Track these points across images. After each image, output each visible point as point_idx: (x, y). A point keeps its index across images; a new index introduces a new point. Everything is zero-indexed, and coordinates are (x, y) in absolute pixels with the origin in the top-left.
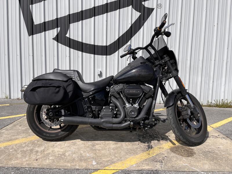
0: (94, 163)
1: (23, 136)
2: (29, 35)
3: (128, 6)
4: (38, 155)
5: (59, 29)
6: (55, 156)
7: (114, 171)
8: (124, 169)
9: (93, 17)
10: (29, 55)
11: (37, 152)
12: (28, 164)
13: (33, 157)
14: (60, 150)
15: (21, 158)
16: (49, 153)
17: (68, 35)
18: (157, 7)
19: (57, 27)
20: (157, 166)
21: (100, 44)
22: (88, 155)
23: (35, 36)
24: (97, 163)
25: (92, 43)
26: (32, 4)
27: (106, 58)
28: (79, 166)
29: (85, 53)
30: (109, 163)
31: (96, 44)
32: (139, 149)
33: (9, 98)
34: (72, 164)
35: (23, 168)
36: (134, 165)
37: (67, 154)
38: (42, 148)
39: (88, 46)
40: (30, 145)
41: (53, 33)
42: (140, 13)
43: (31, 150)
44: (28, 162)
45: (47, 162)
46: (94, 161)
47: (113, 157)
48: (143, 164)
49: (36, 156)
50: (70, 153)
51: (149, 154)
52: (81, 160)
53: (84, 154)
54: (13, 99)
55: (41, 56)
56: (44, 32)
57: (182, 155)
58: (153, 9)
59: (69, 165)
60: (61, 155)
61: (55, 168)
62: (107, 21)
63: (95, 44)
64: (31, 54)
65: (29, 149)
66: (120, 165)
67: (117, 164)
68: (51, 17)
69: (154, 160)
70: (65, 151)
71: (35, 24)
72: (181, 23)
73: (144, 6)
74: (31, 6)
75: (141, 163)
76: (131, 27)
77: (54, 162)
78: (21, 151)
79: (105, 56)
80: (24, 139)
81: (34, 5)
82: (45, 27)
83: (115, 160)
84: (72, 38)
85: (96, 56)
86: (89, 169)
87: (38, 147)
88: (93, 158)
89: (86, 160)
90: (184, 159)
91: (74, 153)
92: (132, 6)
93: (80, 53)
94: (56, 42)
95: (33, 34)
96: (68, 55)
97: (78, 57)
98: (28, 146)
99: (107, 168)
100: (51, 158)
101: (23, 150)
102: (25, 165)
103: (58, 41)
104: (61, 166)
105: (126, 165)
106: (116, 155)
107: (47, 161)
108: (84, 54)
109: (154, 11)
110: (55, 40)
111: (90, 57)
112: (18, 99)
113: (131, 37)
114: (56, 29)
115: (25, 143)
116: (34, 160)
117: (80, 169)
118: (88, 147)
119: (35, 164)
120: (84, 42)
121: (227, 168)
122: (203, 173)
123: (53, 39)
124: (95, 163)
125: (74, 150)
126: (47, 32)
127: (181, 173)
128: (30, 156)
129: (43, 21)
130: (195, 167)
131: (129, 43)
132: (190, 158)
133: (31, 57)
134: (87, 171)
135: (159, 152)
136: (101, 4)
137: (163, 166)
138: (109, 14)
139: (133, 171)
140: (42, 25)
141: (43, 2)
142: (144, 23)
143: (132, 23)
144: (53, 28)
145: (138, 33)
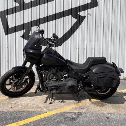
0: (45, 109)
1: (3, 96)
3: (69, 15)
4: (13, 105)
5: (25, 30)
6: (22, 106)
7: (56, 113)
8: (62, 112)
10: (5, 48)
11: (12, 104)
12: (7, 110)
13: (10, 106)
14: (25, 103)
15: (2, 107)
16: (19, 104)
17: (30, 34)
18: (88, 15)
19: (24, 29)
20: (82, 111)
22: (42, 105)
23: (9, 35)
24: (47, 109)
26: (8, 15)
28: (36, 110)
30: (54, 109)
32: (72, 103)
34: (32, 109)
35: (4, 111)
36: (68, 110)
37: (29, 105)
38: (15, 102)
40: (7, 101)
41: (21, 33)
42: (77, 20)
43: (8, 103)
44: (7, 109)
46: (45, 108)
47: (56, 106)
48: (73, 110)
49: (11, 106)
50: (31, 104)
51: (78, 105)
52: (37, 108)
53: (39, 105)
55: (13, 48)
56: (15, 33)
58: (85, 17)
59: (31, 110)
60: (26, 105)
61: (22, 111)
62: (55, 25)
64: (7, 47)
65: (7, 102)
66: (60, 110)
67: (58, 110)
68: (19, 23)
69: (81, 108)
70: (28, 104)
72: (103, 25)
73: (79, 15)
74: (7, 16)
75: (73, 109)
76: (71, 28)
77: (22, 108)
78: (2, 103)
81: (9, 16)
82: (16, 29)
83: (57, 108)
86: (42, 112)
87: (12, 101)
88: (44, 107)
89: (40, 108)
90: (99, 107)
91: (34, 104)
92: (72, 15)
94: (22, 39)
99: (52, 111)
100: (20, 107)
101: (4, 103)
102: (5, 110)
103: (24, 38)
104: (26, 110)
105: (64, 110)
106: (58, 105)
107: (18, 108)
109: (86, 18)
110: (22, 37)
113: (71, 35)
114: (23, 30)
115: (5, 99)
116: (10, 108)
117: (37, 112)
118: (42, 101)
119: (11, 110)
121: (124, 112)
122: (108, 114)
123: (21, 37)
124: (46, 109)
125: (33, 103)
126: (17, 33)
127: (95, 114)
128: (7, 106)
129: (14, 26)
130: (104, 111)
131: (70, 39)
132: (102, 107)
133: (7, 49)
134: (41, 113)
135: (84, 104)
136: (51, 14)
137: (85, 111)
138: (57, 20)
139: (67, 113)
140: (14, 28)
141: (15, 13)
142: (79, 26)
143: (72, 26)
144: (21, 30)
145: (75, 32)
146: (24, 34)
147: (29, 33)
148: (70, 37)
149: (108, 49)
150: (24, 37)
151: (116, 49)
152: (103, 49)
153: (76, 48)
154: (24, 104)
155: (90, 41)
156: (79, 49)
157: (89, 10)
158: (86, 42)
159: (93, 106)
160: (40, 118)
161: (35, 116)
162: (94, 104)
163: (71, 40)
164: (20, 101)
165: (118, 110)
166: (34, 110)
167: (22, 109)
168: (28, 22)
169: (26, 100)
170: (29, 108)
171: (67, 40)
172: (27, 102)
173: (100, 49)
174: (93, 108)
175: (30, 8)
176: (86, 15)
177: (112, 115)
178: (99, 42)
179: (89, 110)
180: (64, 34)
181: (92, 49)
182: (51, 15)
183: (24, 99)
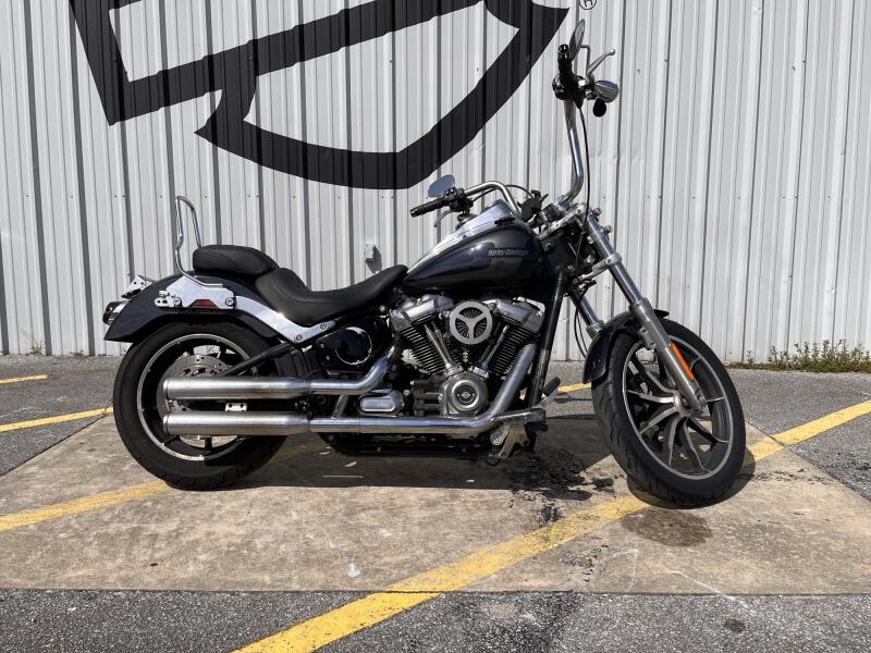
0: (353, 571)
1: (101, 485)
2: (111, 122)
3: (471, 2)
4: (160, 549)
5: (218, 94)
6: (217, 550)
7: (423, 597)
8: (456, 588)
9: (343, 49)
10: (112, 196)
11: (154, 537)
12: (125, 580)
13: (142, 554)
14: (233, 529)
15: (98, 559)
16: (197, 541)
17: (250, 118)
18: (579, 4)
19: (212, 89)
20: (573, 577)
21: (371, 148)
22: (332, 546)
23: (130, 123)
24: (365, 573)
25: (343, 146)
26: (117, 6)
27: (395, 197)
28: (302, 581)
29: (316, 183)
30: (405, 572)
31: (356, 148)
32: (511, 524)
33: (43, 351)
34: (278, 575)
35: (108, 591)
36: (494, 576)
37: (258, 543)
38: (172, 525)
39: (327, 155)
40: (129, 516)
41: (199, 109)
43: (135, 534)
44: (123, 573)
45: (189, 572)
46: (352, 566)
47: (420, 552)
48: (523, 572)
49: (149, 552)
50: (269, 538)
51: (547, 539)
52: (307, 563)
53: (317, 544)
54: (61, 358)
55: (157, 196)
56: (162, 110)
57: (663, 541)
58: (562, 13)
59: (267, 578)
60: (239, 546)
61: (217, 588)
62: (393, 61)
63: (353, 150)
64: (120, 191)
65: (124, 527)
66: (444, 577)
67: (431, 574)
68: (187, 51)
69: (566, 557)
70: (254, 534)
71: (130, 80)
72: (668, 61)
75: (520, 568)
76: (484, 81)
78: (97, 537)
79: (388, 193)
80: (106, 496)
81: (124, 10)
82: (167, 88)
83: (426, 561)
84: (266, 126)
85: (357, 192)
86: (337, 592)
87: (158, 521)
88: (349, 554)
89: (323, 563)
90: (669, 552)
91: (285, 540)
92: (486, 3)
93: (298, 180)
94: (207, 145)
95: (123, 118)
96: (254, 191)
97: (291, 197)
98: (121, 520)
99: (396, 587)
100: (202, 557)
101: (107, 534)
102: (113, 581)
103: (215, 142)
104: (241, 584)
105: (466, 577)
107: (191, 568)
108: (313, 184)
109: (569, 20)
110: (206, 137)
111: (336, 198)
112: (78, 355)
113: (485, 119)
114: (207, 95)
115: (112, 509)
116: (145, 566)
117: (305, 593)
118: (332, 519)
119: (150, 580)
120: (312, 140)
122: (732, 598)
123: (197, 133)
124: (358, 572)
125: (283, 528)
126: (175, 108)
127: (658, 601)
128: (128, 553)
129: (157, 68)
130: (706, 578)
131: (477, 141)
132: (689, 549)
133: (120, 202)
134: (330, 599)
135: (583, 532)
137: (592, 577)
138: (400, 33)
139: (488, 597)
140: (154, 84)
142: (530, 65)
143: (488, 67)
144: (197, 94)
145: (509, 102)
146: (213, 119)
147: (245, 111)
148: (480, 133)
149: (691, 197)
151: (737, 198)
152: (661, 197)
154: (225, 541)
159: (633, 546)
160: (329, 639)
161: (296, 621)
162: (639, 533)
163: (484, 150)
164: (205, 520)
165: (781, 566)
166: (290, 579)
167: (217, 575)
168: (235, 45)
169: (236, 513)
170: (259, 563)
171: (464, 149)
172: (244, 523)
173: (646, 196)
174: (639, 559)
176: (569, 3)
177: (757, 602)
178: (642, 161)
179: (616, 573)
181: (601, 197)
182: (369, 5)
183: (228, 507)
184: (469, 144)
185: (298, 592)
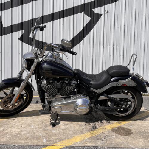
0: (45, 141)
3: (81, 12)
5: (23, 31)
6: (12, 135)
8: (69, 145)
9: (52, 21)
14: (17, 130)
16: (7, 133)
17: (30, 36)
18: (105, 13)
19: (22, 29)
20: (98, 143)
22: (40, 134)
23: (3, 36)
24: (47, 141)
28: (31, 143)
30: (57, 141)
31: (54, 43)
32: (85, 130)
34: (26, 141)
36: (79, 142)
37: (22, 133)
38: (2, 129)
41: (19, 34)
42: (91, 18)
46: (44, 139)
47: (61, 136)
50: (25, 132)
51: (93, 134)
52: (34, 138)
53: (37, 134)
55: (8, 53)
56: (11, 34)
57: (121, 135)
58: (101, 15)
59: (23, 142)
60: (17, 134)
61: (10, 144)
62: (63, 24)
67: (63, 142)
68: (17, 21)
69: (97, 138)
70: (21, 131)
71: (4, 27)
73: (94, 12)
76: (83, 29)
77: (10, 139)
81: (3, 11)
82: (12, 29)
83: (63, 138)
86: (40, 146)
88: (44, 136)
89: (38, 138)
90: (122, 137)
91: (29, 133)
92: (84, 12)
94: (20, 42)
99: (54, 144)
100: (8, 136)
103: (22, 41)
104: (16, 143)
105: (72, 142)
106: (64, 134)
107: (5, 139)
109: (103, 16)
110: (20, 40)
113: (84, 37)
118: (41, 128)
120: (44, 41)
122: (137, 148)
123: (18, 39)
125: (29, 130)
126: (13, 33)
129: (10, 25)
130: (131, 144)
131: (82, 42)
132: (127, 137)
136: (58, 10)
137: (103, 143)
138: (65, 18)
140: (9, 28)
141: (11, 9)
142: (94, 26)
143: (84, 26)
144: (19, 30)
145: (89, 34)
146: (22, 36)
147: (29, 34)
148: (82, 40)
150: (22, 39)
152: (123, 56)
153: (89, 55)
154: (14, 133)
155: (107, 46)
156: (93, 55)
157: (106, 6)
158: (102, 47)
159: (114, 136)
162: (115, 133)
163: (83, 44)
166: (29, 142)
167: (11, 141)
168: (28, 20)
169: (18, 126)
170: (22, 139)
171: (78, 44)
172: (19, 128)
173: (120, 56)
174: (115, 139)
175: (31, 1)
176: (103, 13)
178: (119, 48)
179: (109, 142)
180: (74, 37)
181: (110, 55)
182: (58, 12)
183: (16, 124)
184: (80, 43)
185: (30, 145)
